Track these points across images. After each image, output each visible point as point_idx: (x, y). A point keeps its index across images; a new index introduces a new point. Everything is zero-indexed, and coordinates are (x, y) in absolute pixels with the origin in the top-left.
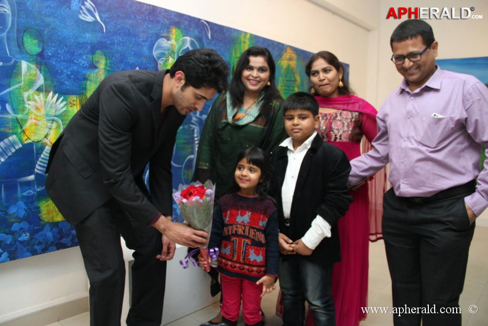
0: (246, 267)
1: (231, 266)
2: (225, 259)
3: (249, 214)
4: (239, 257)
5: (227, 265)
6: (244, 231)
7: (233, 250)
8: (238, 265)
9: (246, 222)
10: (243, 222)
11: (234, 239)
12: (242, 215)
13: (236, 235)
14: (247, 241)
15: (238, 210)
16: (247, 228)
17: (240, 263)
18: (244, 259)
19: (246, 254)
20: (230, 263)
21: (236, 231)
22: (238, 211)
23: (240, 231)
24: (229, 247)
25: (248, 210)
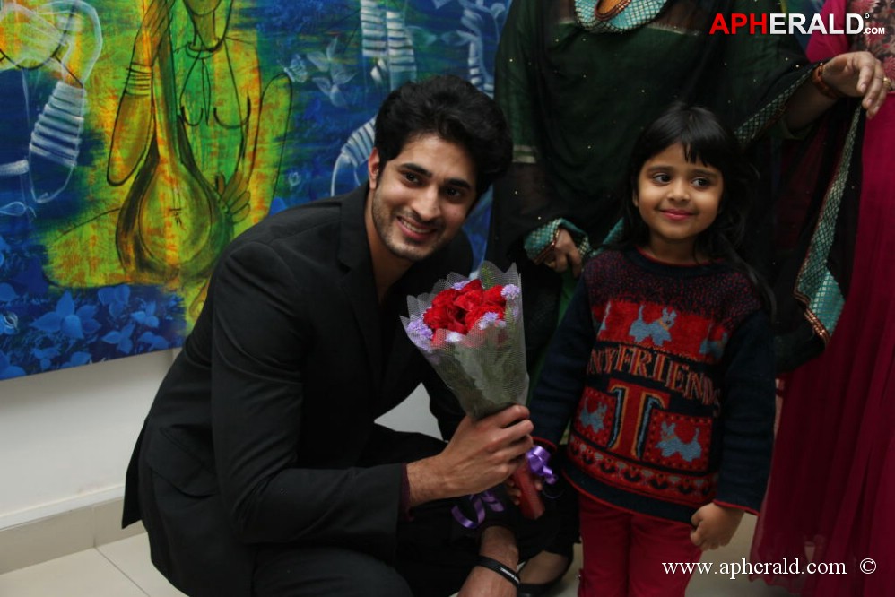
0: (647, 473)
1: (602, 464)
2: (589, 442)
3: (669, 316)
4: (626, 443)
5: (592, 460)
6: (650, 367)
7: (610, 420)
8: (621, 466)
9: (658, 343)
10: (649, 339)
11: (617, 387)
12: (648, 319)
13: (625, 376)
14: (656, 396)
15: (637, 302)
16: (660, 361)
17: (628, 459)
18: (643, 449)
19: (652, 435)
20: (598, 457)
21: (626, 366)
22: (639, 305)
23: (638, 367)
24: (602, 410)
25: (667, 304)
